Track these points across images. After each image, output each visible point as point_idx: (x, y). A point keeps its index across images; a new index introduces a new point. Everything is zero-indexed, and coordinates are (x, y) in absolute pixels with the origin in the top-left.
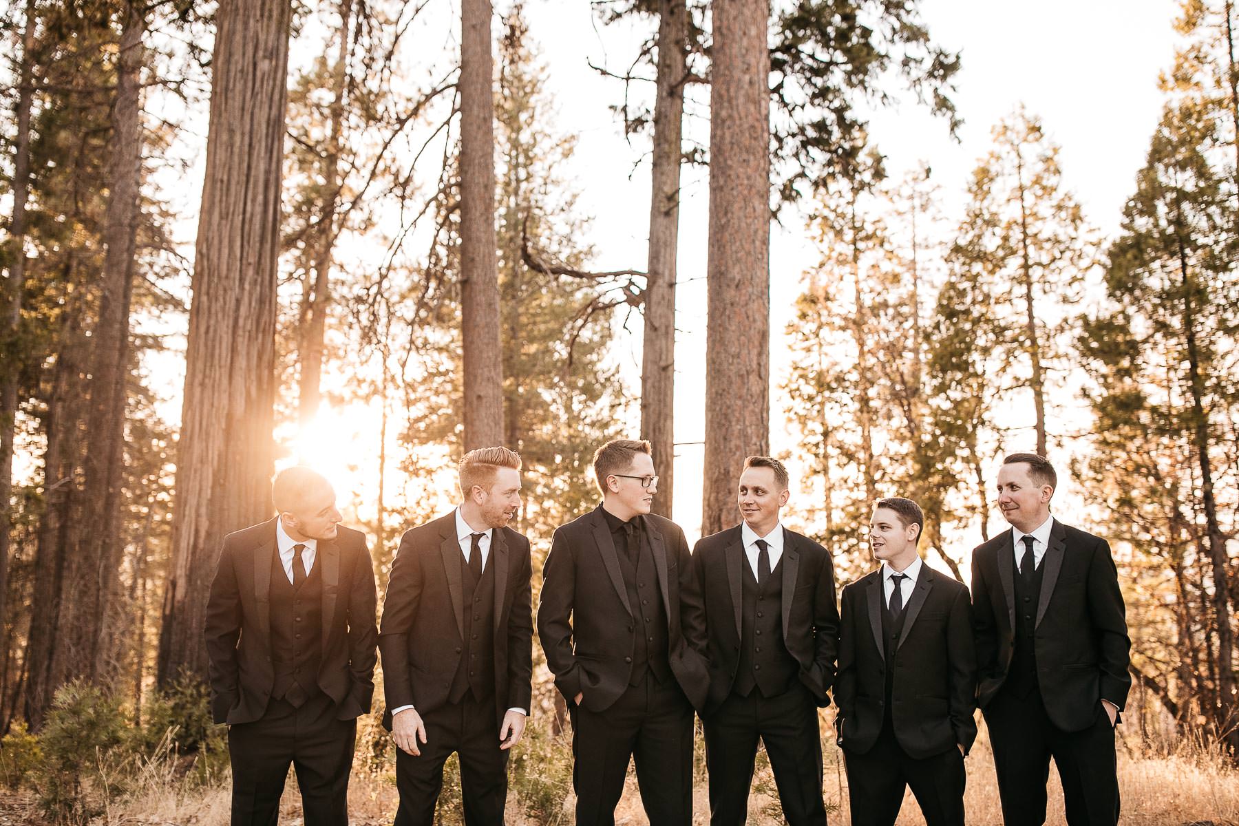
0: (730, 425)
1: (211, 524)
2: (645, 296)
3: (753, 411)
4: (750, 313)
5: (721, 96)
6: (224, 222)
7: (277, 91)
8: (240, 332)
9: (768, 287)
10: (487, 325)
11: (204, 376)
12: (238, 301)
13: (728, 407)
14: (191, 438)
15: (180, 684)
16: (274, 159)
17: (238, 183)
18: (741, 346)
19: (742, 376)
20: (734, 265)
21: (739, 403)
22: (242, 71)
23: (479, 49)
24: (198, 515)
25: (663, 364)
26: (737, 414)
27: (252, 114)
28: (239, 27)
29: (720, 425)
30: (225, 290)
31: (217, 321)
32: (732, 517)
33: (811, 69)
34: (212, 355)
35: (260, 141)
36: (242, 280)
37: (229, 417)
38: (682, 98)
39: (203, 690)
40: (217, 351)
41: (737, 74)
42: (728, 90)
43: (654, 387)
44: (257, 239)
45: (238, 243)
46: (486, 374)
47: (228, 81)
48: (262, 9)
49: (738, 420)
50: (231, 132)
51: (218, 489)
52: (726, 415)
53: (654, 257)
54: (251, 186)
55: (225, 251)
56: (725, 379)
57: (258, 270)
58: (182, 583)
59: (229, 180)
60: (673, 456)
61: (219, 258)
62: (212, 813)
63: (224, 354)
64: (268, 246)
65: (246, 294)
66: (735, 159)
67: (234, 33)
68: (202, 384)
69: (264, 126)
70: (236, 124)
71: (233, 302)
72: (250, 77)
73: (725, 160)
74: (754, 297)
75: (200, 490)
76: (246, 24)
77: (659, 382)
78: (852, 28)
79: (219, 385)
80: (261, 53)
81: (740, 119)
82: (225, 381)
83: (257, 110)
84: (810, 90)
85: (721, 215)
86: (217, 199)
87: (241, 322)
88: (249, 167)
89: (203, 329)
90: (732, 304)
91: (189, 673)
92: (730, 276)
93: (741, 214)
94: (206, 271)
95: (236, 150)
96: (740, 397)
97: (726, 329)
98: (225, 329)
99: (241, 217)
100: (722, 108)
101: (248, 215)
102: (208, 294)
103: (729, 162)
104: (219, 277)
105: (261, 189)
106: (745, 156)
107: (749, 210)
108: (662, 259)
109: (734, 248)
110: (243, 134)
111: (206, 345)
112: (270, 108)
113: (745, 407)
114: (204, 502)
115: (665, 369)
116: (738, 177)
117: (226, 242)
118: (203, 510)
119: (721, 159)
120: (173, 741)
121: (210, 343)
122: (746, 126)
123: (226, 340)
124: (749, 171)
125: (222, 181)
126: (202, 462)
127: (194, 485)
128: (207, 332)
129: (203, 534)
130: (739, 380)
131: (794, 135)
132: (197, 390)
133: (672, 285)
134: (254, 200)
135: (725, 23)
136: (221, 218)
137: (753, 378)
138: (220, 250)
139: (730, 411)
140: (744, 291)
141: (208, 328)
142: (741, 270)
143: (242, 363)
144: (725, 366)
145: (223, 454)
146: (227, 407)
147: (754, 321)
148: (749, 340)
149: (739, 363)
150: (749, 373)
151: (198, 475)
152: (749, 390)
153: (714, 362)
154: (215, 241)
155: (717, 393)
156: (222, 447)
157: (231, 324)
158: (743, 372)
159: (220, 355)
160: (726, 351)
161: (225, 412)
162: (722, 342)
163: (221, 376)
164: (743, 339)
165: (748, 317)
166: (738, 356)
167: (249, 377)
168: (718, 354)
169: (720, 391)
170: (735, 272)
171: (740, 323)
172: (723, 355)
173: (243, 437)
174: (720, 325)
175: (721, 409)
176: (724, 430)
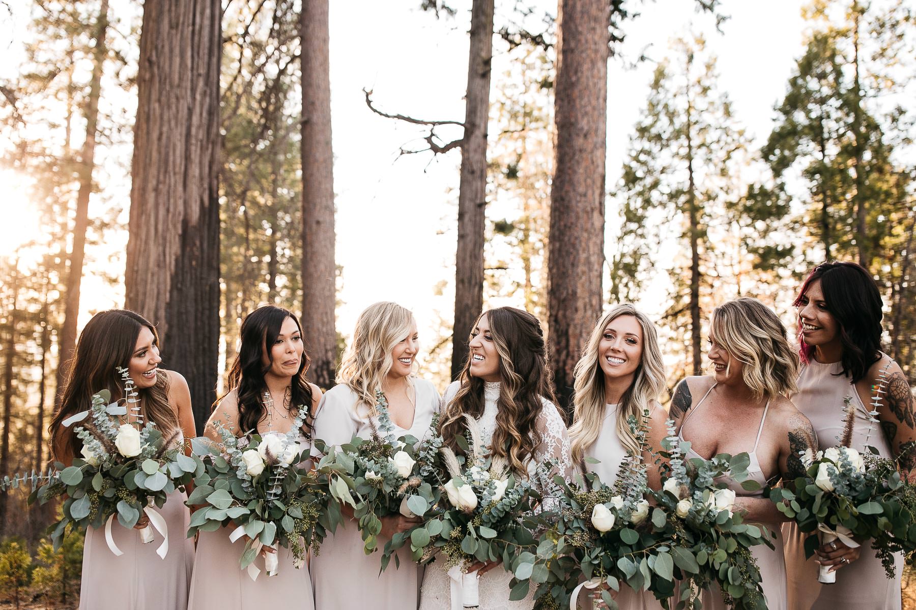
0: (578, 253)
4: (594, 159)
6: (174, 32)
8: (193, 141)
11: (158, 182)
12: (190, 111)
13: (576, 238)
14: (146, 243)
18: (587, 186)
19: (587, 212)
20: (583, 117)
21: (585, 235)
25: (478, 201)
26: (583, 244)
30: (177, 98)
31: (170, 129)
32: (578, 331)
34: (166, 162)
36: (193, 90)
37: (185, 222)
40: (171, 159)
43: (471, 220)
44: (206, 51)
45: (189, 54)
46: (324, 203)
49: (583, 250)
55: (177, 60)
57: (207, 83)
63: (178, 161)
64: (215, 60)
65: (197, 104)
66: (585, 26)
68: (156, 190)
71: (186, 111)
74: (598, 146)
75: (158, 293)
77: (475, 216)
79: (174, 192)
82: (180, 188)
85: (571, 74)
86: (166, 8)
87: (193, 130)
89: (155, 135)
92: (579, 126)
93: (589, 74)
94: (157, 79)
96: (586, 230)
97: (575, 172)
98: (179, 137)
99: (190, 28)
101: (197, 27)
102: (159, 101)
104: (171, 86)
106: (593, 24)
107: (596, 71)
108: (479, 114)
111: (159, 153)
113: (589, 239)
114: (163, 306)
115: (480, 205)
116: (587, 41)
117: (177, 51)
118: (162, 313)
119: (572, 26)
121: (163, 151)
123: (180, 147)
124: (595, 37)
126: (159, 266)
128: (160, 139)
130: (585, 215)
132: (151, 197)
134: (202, 13)
136: (171, 27)
138: (171, 59)
139: (577, 242)
140: (590, 140)
141: (161, 134)
142: (588, 122)
143: (195, 171)
144: (574, 203)
145: (180, 259)
146: (182, 213)
147: (598, 166)
148: (594, 182)
149: (585, 201)
150: (593, 210)
151: (155, 278)
152: (593, 224)
153: (562, 199)
154: (167, 49)
155: (565, 226)
156: (179, 252)
157: (184, 132)
158: (589, 209)
159: (174, 162)
160: (574, 190)
161: (181, 218)
162: (571, 182)
163: (176, 182)
164: (589, 181)
165: (593, 162)
166: (585, 195)
167: (202, 185)
168: (567, 192)
169: (569, 224)
170: (584, 124)
171: (587, 167)
172: (572, 194)
173: (198, 243)
174: (570, 168)
175: (569, 240)
176: (572, 257)
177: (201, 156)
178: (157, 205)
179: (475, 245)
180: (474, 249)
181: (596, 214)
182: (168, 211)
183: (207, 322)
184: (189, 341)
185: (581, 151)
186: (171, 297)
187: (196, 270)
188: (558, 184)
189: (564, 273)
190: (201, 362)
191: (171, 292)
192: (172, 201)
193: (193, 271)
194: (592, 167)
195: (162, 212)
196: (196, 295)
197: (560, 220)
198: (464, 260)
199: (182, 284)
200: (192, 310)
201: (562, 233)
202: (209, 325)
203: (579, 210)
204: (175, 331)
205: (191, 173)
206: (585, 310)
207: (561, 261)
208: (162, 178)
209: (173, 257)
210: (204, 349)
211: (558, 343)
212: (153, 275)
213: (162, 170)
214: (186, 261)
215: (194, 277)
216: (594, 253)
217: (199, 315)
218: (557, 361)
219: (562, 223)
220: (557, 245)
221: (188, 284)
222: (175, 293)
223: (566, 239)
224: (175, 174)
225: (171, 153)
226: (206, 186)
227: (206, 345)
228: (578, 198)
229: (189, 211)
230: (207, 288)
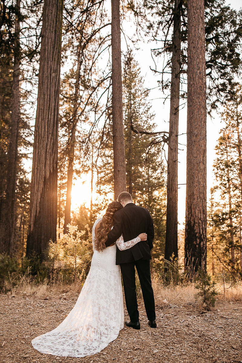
1: (40, 209)
2: (168, 139)
3: (201, 174)
5: (191, 78)
6: (43, 121)
7: (57, 82)
9: (206, 136)
10: (121, 149)
12: (47, 145)
14: (34, 184)
15: (32, 255)
16: (57, 102)
17: (46, 110)
18: (197, 154)
19: (198, 164)
20: (195, 129)
21: (197, 172)
22: (47, 77)
23: (117, 65)
24: (36, 206)
25: (174, 160)
26: (196, 175)
27: (50, 89)
28: (46, 64)
29: (191, 179)
30: (43, 141)
32: (195, 207)
33: (220, 67)
35: (52, 97)
36: (48, 138)
37: (45, 178)
38: (179, 78)
39: (38, 257)
40: (41, 159)
41: (195, 70)
42: (193, 76)
43: (171, 167)
44: (52, 126)
45: (47, 127)
46: (121, 164)
47: (43, 80)
48: (52, 58)
49: (197, 177)
50: (44, 95)
51: (42, 199)
52: (193, 175)
53: (171, 127)
54: (50, 110)
55: (43, 130)
56: (192, 165)
57: (52, 135)
58: (32, 226)
59: (44, 109)
60: (177, 188)
61: (41, 132)
62: (41, 291)
63: (43, 160)
64: (55, 127)
65: (49, 142)
66: (195, 97)
67: (45, 65)
69: (53, 92)
70: (46, 92)
71: (46, 145)
72: (49, 78)
73: (192, 97)
75: (37, 199)
76: (48, 63)
77: (173, 165)
78: (233, 54)
79: (42, 169)
80: (52, 71)
81: (197, 84)
82: (43, 168)
83: (51, 88)
84: (220, 74)
85: (191, 114)
86: (41, 114)
87: (48, 150)
88: (49, 105)
89: (37, 153)
90: (194, 142)
91: (34, 252)
92: (194, 133)
93: (197, 114)
95: (46, 100)
96: (197, 170)
98: (43, 152)
99: (47, 120)
100: (191, 81)
101: (49, 119)
102: (38, 142)
103: (193, 98)
104: (42, 137)
105: (53, 111)
106: (198, 96)
107: (200, 112)
108: (174, 128)
109: (195, 124)
110: (47, 95)
111: (38, 157)
112: (55, 87)
114: (38, 203)
115: (175, 161)
116: (196, 102)
117: (43, 127)
118: (38, 205)
119: (191, 97)
120: (30, 271)
122: (198, 86)
123: (44, 156)
124: (199, 100)
125: (42, 109)
126: (37, 191)
127: (35, 198)
128: (38, 154)
129: (38, 212)
131: (215, 88)
132: (36, 170)
133: (177, 136)
134: (51, 115)
135: (192, 55)
136: (42, 120)
137: (201, 164)
138: (41, 129)
141: (39, 152)
143: (48, 162)
146: (44, 175)
151: (36, 195)
153: (189, 159)
154: (40, 127)
156: (43, 187)
157: (45, 151)
162: (191, 153)
163: (42, 166)
167: (50, 166)
173: (49, 184)
174: (191, 148)
182: (40, 175)
187: (48, 192)
191: (40, 199)
192: (41, 172)
196: (48, 199)
199: (44, 196)
202: (52, 208)
206: (198, 199)
209: (41, 188)
211: (188, 211)
214: (45, 189)
215: (47, 194)
218: (188, 218)
221: (46, 196)
224: (42, 163)
226: (52, 166)
229: (46, 174)
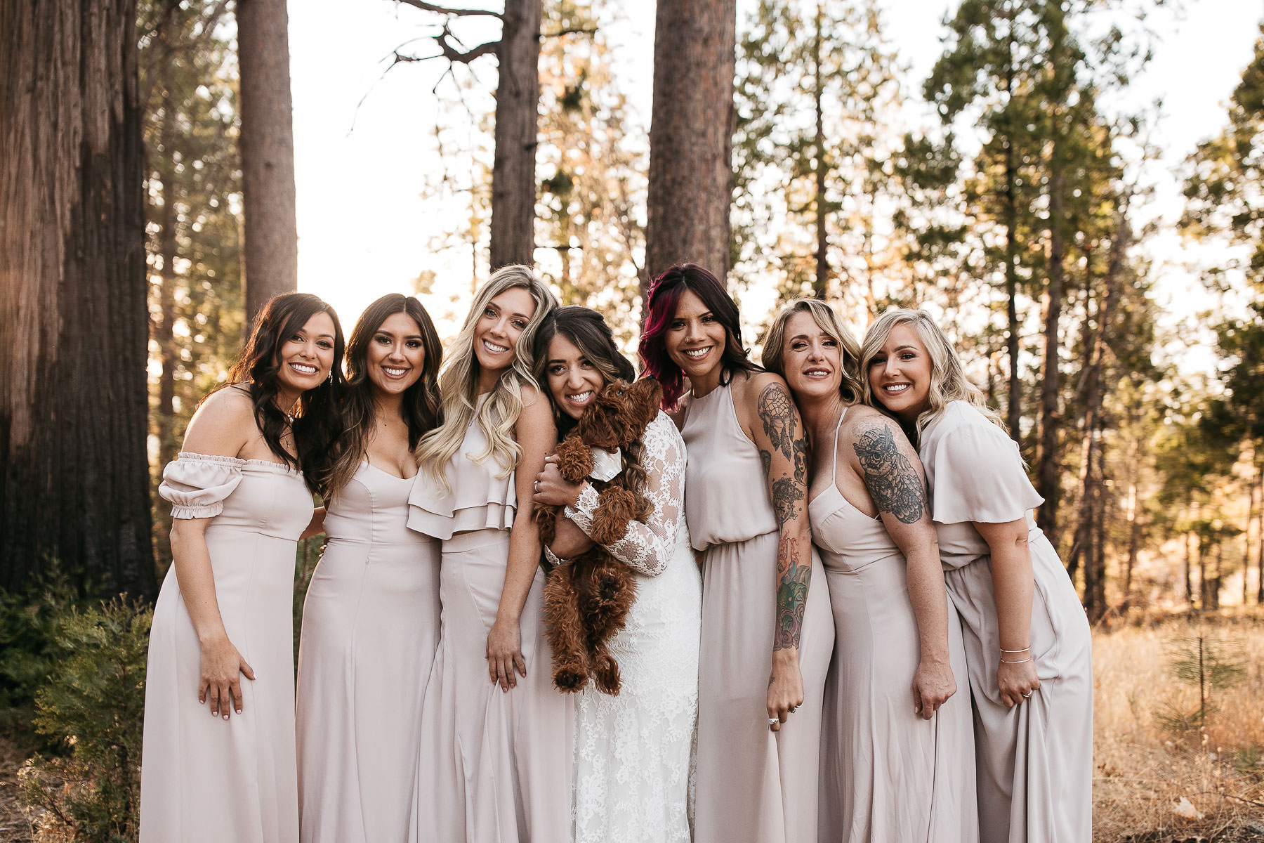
0: (692, 225)
1: (67, 323)
2: (499, 48)
8: (94, 9)
13: (690, 201)
20: (702, 11)
21: (703, 196)
24: (44, 308)
25: (526, 141)
26: (700, 210)
37: (86, 147)
43: (514, 170)
46: (278, 134)
49: (700, 219)
63: (69, 43)
74: (724, 57)
75: (45, 266)
77: (521, 164)
79: (64, 94)
92: (697, 26)
96: (705, 189)
97: (689, 98)
113: (709, 202)
114: (54, 288)
118: (52, 299)
121: (42, 22)
123: (71, 19)
130: (704, 167)
139: (691, 206)
140: (712, 49)
142: (710, 20)
143: (99, 60)
144: (687, 146)
145: (80, 208)
146: (80, 131)
147: (722, 91)
148: (717, 114)
149: (704, 144)
150: (715, 157)
152: (714, 180)
153: (669, 139)
155: (674, 181)
156: (77, 198)
158: (709, 156)
159: (62, 43)
160: (688, 126)
161: (78, 140)
162: (683, 114)
163: (67, 78)
164: (710, 113)
165: (716, 84)
166: (703, 134)
167: (112, 86)
168: (677, 128)
169: (679, 179)
170: (703, 22)
171: (707, 91)
172: (684, 132)
173: (109, 184)
174: (681, 91)
175: (679, 203)
176: (683, 230)
177: (108, 35)
178: (35, 116)
179: (521, 208)
180: (520, 216)
181: (719, 165)
182: (55, 126)
183: (128, 316)
184: (101, 348)
185: (698, 65)
186: (66, 272)
187: (107, 228)
188: (662, 115)
189: (670, 254)
190: (122, 381)
191: (66, 264)
192: (61, 110)
193: (103, 231)
194: (714, 91)
195: (44, 129)
196: (109, 270)
197: (665, 171)
198: (504, 232)
199: (84, 252)
200: (103, 295)
201: (668, 192)
202: (132, 322)
203: (695, 157)
204: (75, 331)
205: (92, 65)
207: (666, 235)
208: (41, 70)
209: (68, 206)
210: (125, 360)
212: (33, 235)
213: (42, 57)
214: (90, 213)
215: (104, 240)
216: (716, 225)
217: (115, 303)
219: (668, 177)
220: (661, 210)
221: (95, 252)
222: (73, 266)
223: (675, 201)
224: (64, 64)
225: (57, 28)
226: (118, 87)
227: (128, 354)
228: (694, 139)
229: (92, 129)
230: (127, 259)
